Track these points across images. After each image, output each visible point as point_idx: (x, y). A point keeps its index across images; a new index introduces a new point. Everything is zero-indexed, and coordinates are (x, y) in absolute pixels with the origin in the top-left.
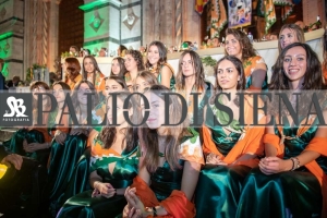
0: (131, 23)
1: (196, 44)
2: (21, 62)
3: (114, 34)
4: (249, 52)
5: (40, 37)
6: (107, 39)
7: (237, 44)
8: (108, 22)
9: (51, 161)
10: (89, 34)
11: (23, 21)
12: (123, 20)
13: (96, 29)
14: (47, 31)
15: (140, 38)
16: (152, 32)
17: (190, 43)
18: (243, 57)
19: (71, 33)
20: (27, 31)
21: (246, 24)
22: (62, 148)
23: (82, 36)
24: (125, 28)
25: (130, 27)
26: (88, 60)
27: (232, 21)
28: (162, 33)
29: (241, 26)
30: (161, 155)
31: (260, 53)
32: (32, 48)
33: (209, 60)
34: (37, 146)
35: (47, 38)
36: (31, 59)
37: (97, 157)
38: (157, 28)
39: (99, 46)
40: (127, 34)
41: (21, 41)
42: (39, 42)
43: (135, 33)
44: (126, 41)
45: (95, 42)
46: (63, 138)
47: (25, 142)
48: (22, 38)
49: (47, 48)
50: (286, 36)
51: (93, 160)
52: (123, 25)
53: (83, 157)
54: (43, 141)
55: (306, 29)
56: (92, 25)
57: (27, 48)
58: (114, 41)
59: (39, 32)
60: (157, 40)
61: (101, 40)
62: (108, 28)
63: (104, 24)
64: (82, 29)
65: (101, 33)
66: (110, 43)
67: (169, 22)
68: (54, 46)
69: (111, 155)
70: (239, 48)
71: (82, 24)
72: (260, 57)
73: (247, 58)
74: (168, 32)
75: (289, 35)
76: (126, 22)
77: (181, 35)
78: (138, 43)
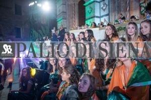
0: (104, 8)
2: (66, 28)
3: (97, 14)
6: (94, 17)
8: (94, 9)
12: (101, 7)
13: (90, 13)
14: (74, 15)
15: (108, 14)
16: (114, 11)
23: (85, 16)
24: (102, 11)
25: (104, 10)
28: (119, 10)
35: (75, 18)
39: (91, 20)
40: (103, 13)
41: (65, 20)
43: (106, 12)
44: (102, 16)
45: (89, 19)
49: (75, 22)
52: (101, 9)
56: (88, 11)
58: (97, 17)
61: (92, 18)
62: (94, 12)
64: (85, 13)
65: (92, 15)
68: (77, 21)
71: (85, 11)
74: (122, 9)
77: (129, 10)
78: (108, 17)
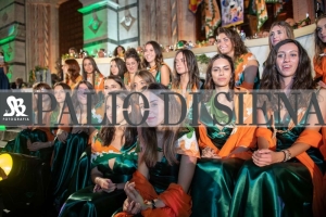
0: (128, 24)
1: (192, 43)
2: (24, 64)
3: (112, 35)
4: (240, 50)
5: (41, 40)
6: (106, 40)
7: (229, 43)
8: (106, 23)
9: (54, 159)
10: (88, 36)
11: (24, 25)
12: (121, 21)
13: (95, 31)
14: (48, 34)
15: (136, 39)
16: (149, 32)
17: (185, 42)
18: (235, 55)
19: (71, 35)
20: (29, 35)
21: (239, 23)
22: (64, 146)
23: (81, 38)
24: (122, 29)
25: (128, 28)
26: (87, 61)
27: (226, 20)
28: (159, 33)
29: (234, 24)
30: (160, 150)
31: (252, 50)
32: (34, 51)
33: (204, 58)
34: (39, 145)
35: (48, 41)
36: (33, 61)
37: (98, 154)
38: (153, 28)
39: (98, 47)
40: (125, 35)
41: (23, 44)
42: (40, 45)
43: (133, 33)
44: (124, 42)
45: (94, 43)
46: (65, 137)
47: (29, 142)
48: (24, 41)
49: (49, 50)
50: (276, 33)
51: (94, 157)
52: (120, 26)
53: (84, 154)
54: (46, 140)
55: (296, 26)
56: (91, 27)
57: (29, 50)
58: (113, 42)
59: (40, 36)
60: (154, 40)
61: (100, 42)
62: (106, 30)
63: (102, 26)
64: (82, 31)
65: (99, 35)
66: (109, 44)
67: (165, 23)
68: (55, 48)
69: (111, 152)
70: (230, 46)
71: (81, 26)
72: (251, 54)
73: (239, 55)
74: (164, 32)
75: (279, 32)
76: (123, 24)
77: (177, 34)
78: (136, 43)
